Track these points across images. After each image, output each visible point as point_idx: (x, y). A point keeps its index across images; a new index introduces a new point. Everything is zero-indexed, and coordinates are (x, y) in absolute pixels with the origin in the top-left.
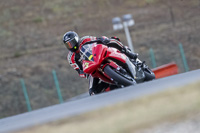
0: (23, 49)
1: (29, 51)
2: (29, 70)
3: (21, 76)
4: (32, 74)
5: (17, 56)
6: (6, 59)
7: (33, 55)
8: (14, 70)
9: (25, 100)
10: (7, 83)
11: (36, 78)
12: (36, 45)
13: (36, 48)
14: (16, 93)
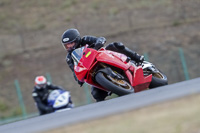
0: (182, 17)
1: (188, 20)
2: (187, 39)
3: (179, 45)
4: (191, 43)
5: (176, 25)
6: (165, 27)
7: (192, 23)
8: (173, 39)
9: (182, 68)
10: (165, 52)
11: (194, 47)
12: (195, 14)
13: (195, 17)
14: (174, 62)
